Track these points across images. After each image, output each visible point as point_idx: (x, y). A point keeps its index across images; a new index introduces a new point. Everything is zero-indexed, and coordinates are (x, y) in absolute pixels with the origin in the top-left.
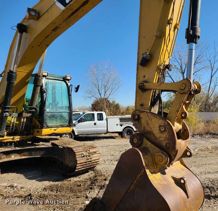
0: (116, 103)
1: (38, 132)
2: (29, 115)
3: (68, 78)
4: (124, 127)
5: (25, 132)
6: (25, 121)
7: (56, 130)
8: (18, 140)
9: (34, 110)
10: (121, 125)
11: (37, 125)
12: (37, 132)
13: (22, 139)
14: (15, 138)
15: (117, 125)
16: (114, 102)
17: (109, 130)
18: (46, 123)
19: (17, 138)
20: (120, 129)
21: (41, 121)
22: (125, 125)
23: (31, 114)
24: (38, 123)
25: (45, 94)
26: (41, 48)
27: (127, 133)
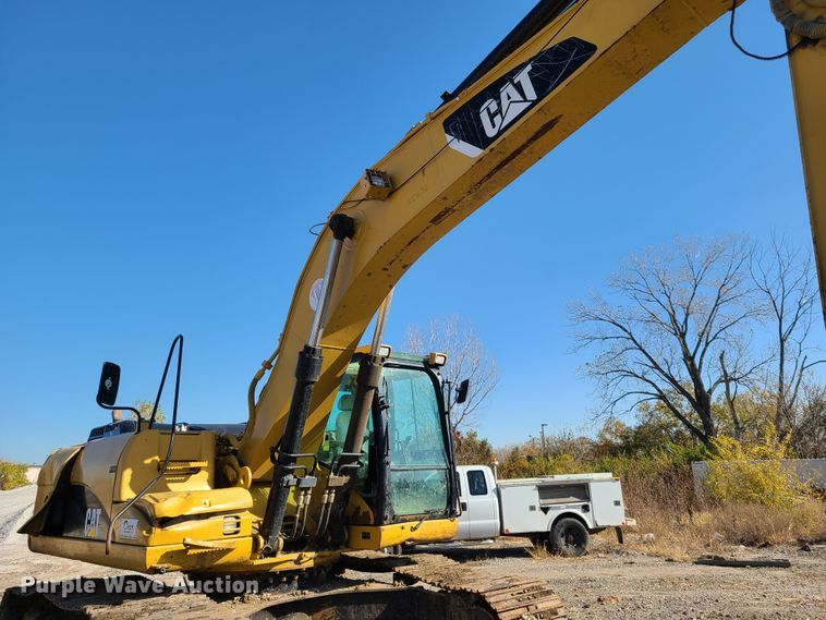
0: (479, 439)
1: (366, 536)
2: (345, 479)
3: (439, 360)
4: (553, 514)
5: (330, 539)
6: (308, 503)
7: (416, 529)
8: (311, 564)
9: (355, 465)
10: (545, 510)
11: (361, 514)
12: (363, 537)
13: (320, 561)
14: (305, 559)
15: (532, 508)
16: (475, 435)
17: (510, 527)
18: (390, 504)
19: (309, 559)
20: (542, 523)
21: (375, 501)
22: (559, 508)
23: (348, 478)
24: (365, 508)
25: (383, 412)
26: (389, 276)
27: (566, 535)
